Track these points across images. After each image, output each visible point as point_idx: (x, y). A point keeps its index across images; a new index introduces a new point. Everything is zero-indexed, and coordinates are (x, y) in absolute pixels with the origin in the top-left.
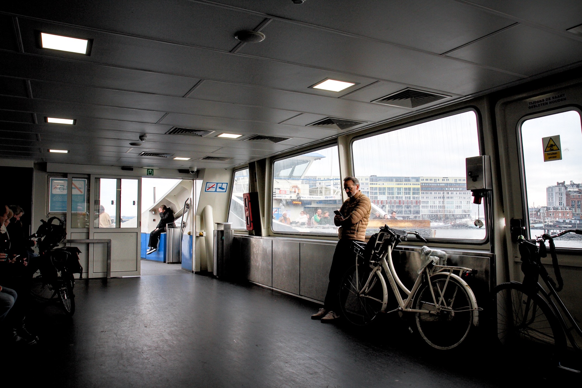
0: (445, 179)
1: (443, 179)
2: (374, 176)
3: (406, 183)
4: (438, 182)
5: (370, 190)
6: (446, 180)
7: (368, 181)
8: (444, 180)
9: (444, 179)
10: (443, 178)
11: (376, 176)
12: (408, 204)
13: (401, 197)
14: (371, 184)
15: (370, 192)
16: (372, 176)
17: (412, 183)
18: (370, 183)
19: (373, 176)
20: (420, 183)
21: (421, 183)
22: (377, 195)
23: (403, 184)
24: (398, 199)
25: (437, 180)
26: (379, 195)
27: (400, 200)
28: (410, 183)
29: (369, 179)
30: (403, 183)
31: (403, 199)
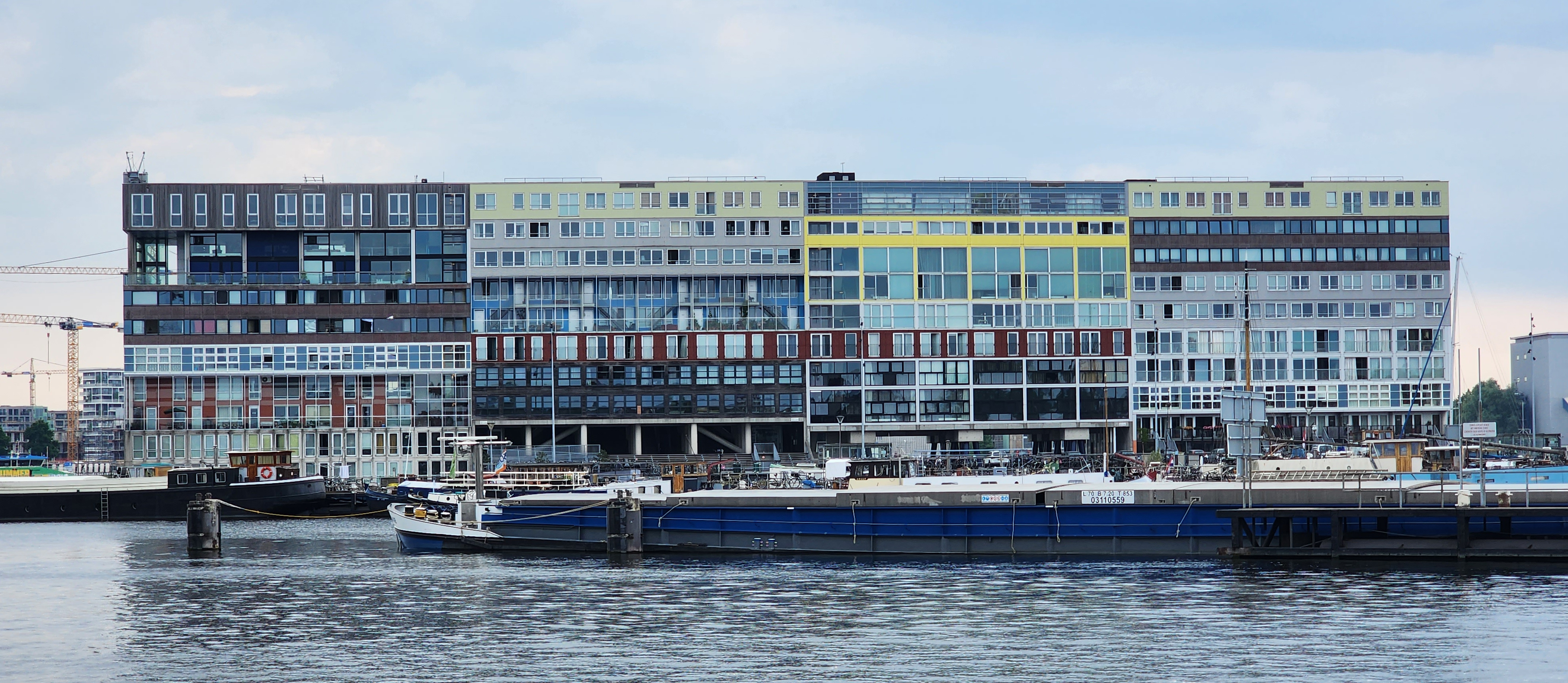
0: (1287, 192)
1: (1269, 195)
2: (838, 176)
3: (1036, 219)
4: (1237, 211)
5: (813, 266)
6: (1288, 199)
7: (798, 212)
8: (1280, 195)
9: (1275, 190)
10: (1274, 184)
11: (851, 176)
12: (1051, 354)
13: (1009, 308)
14: (815, 228)
15: (812, 278)
16: (824, 177)
17: (1074, 221)
18: (810, 223)
19: (832, 178)
20: (1125, 220)
21: (1133, 221)
22: (857, 297)
23: (1022, 228)
24: (990, 321)
25: (1235, 199)
26: (868, 296)
27: (1004, 327)
28: (1060, 219)
29: (802, 199)
30: (1022, 220)
31: (1019, 322)
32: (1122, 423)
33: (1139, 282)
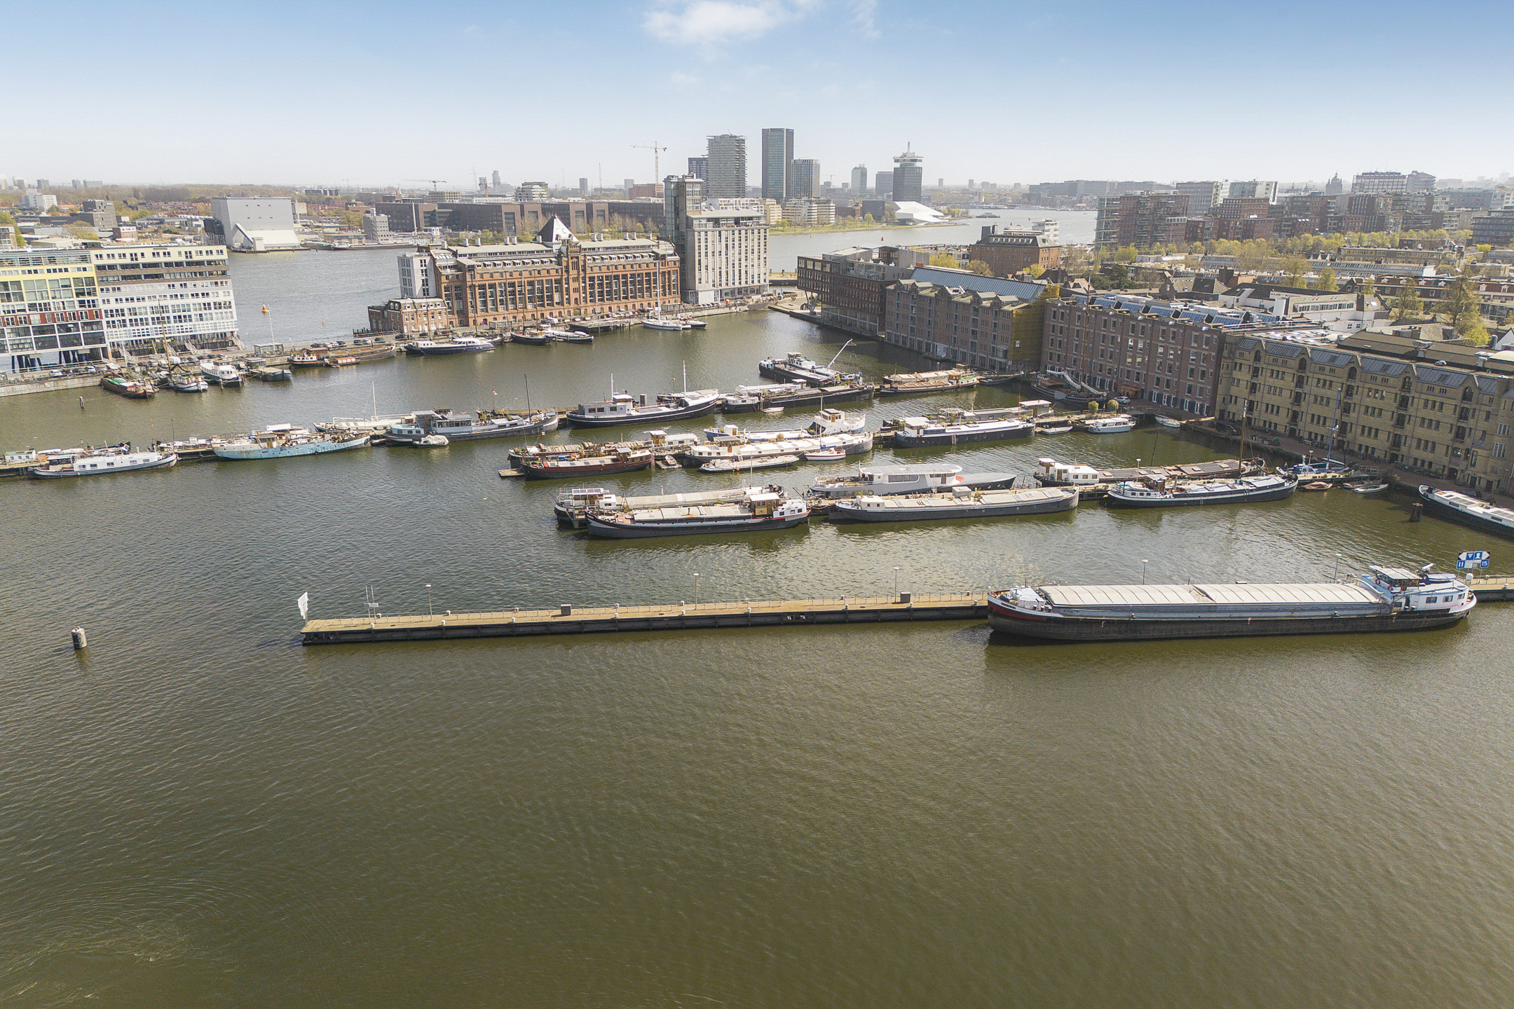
1: (154, 254)
3: (52, 267)
4: (141, 260)
6: (161, 254)
8: (158, 254)
9: (156, 251)
12: (67, 321)
13: (45, 304)
20: (92, 266)
21: (96, 265)
23: (45, 271)
25: (139, 255)
27: (44, 312)
30: (45, 268)
31: (50, 309)
32: (103, 345)
33: (102, 290)
